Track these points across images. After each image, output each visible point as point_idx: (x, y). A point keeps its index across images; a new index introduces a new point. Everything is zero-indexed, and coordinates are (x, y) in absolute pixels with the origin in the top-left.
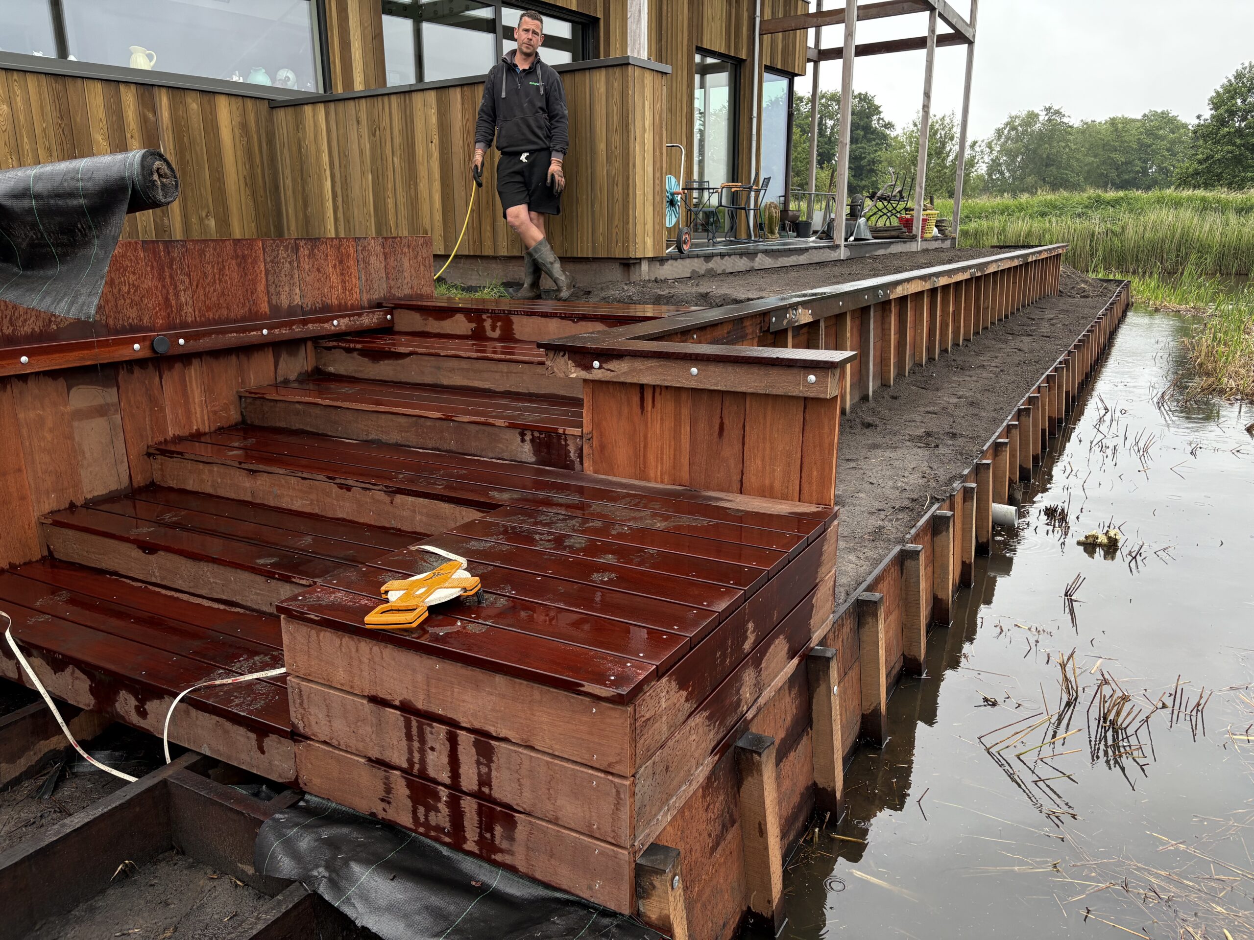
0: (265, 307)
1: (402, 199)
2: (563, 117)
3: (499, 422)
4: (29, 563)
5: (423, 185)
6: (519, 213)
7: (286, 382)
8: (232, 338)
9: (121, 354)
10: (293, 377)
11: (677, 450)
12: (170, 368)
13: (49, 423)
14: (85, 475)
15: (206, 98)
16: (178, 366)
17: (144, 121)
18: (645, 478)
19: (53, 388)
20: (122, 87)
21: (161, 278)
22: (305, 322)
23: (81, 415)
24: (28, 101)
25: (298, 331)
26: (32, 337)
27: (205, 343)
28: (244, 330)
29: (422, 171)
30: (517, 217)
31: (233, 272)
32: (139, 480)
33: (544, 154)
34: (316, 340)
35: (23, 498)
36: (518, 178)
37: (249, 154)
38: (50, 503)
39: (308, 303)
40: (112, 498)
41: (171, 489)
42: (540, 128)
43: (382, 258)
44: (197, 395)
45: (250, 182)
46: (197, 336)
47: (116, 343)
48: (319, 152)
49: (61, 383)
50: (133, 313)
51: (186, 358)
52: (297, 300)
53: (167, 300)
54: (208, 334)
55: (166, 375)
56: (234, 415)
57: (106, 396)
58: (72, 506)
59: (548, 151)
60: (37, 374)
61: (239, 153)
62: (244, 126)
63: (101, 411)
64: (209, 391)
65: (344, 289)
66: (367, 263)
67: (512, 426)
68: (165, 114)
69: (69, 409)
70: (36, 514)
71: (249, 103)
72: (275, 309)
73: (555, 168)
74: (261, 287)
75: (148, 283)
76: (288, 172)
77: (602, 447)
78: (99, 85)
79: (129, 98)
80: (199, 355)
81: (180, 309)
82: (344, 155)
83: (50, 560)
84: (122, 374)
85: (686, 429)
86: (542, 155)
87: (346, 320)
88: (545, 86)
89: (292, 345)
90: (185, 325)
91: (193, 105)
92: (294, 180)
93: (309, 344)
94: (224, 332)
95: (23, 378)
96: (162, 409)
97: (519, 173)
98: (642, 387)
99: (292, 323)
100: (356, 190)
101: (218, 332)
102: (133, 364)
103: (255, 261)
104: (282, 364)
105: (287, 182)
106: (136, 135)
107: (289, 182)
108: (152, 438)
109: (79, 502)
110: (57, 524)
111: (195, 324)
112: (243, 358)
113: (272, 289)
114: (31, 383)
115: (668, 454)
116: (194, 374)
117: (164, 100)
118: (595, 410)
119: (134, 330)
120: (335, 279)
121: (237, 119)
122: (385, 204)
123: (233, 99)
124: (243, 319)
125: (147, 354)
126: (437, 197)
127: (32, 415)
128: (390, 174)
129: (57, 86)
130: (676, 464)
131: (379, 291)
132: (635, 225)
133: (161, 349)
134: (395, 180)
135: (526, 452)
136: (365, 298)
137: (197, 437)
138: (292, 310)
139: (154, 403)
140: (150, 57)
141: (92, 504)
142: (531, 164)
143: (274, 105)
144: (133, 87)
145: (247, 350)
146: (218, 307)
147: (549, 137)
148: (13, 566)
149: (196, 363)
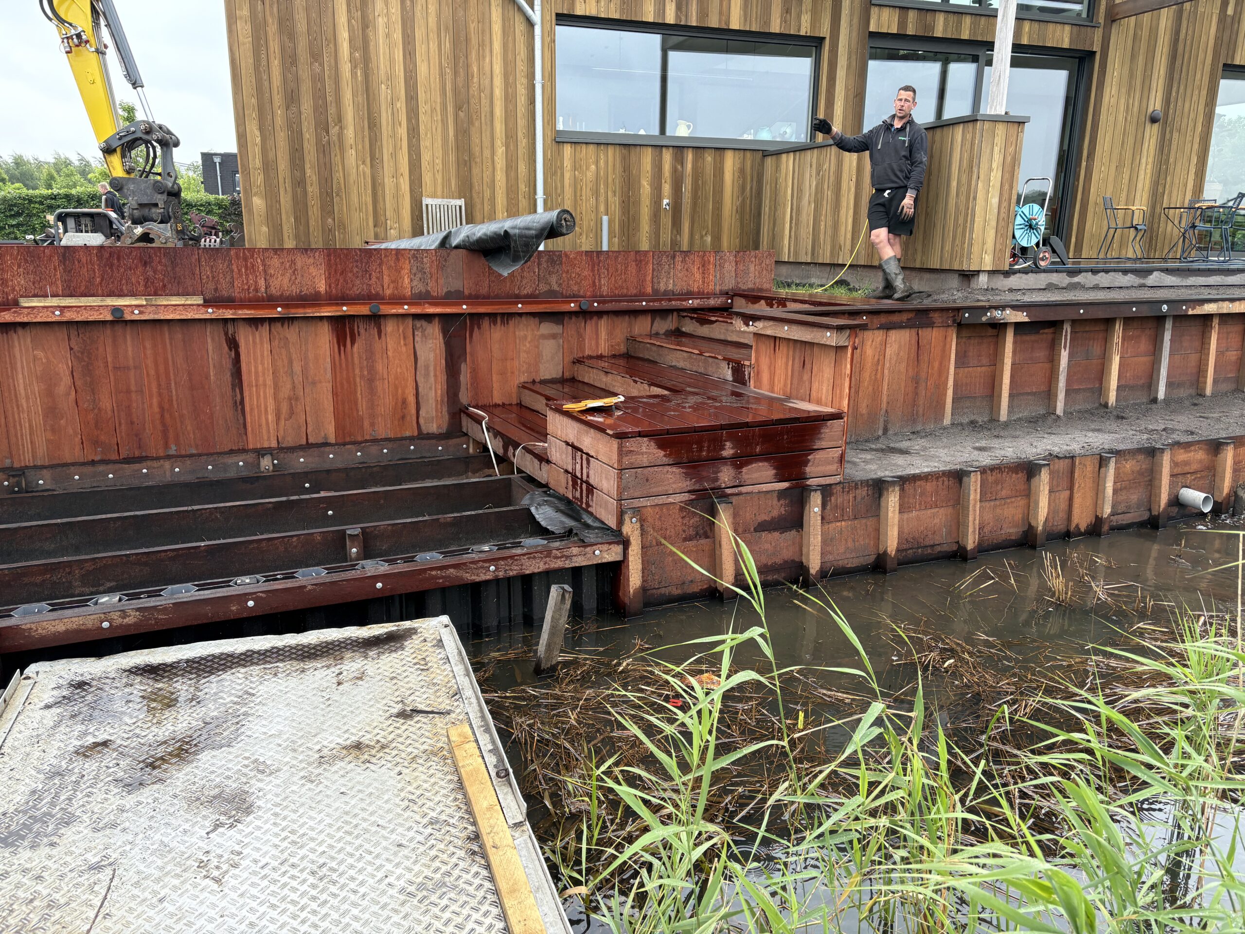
0: (649, 290)
1: (829, 223)
2: (921, 162)
3: (720, 357)
4: (511, 405)
5: (843, 212)
6: (881, 234)
7: (657, 334)
8: (624, 305)
9: (564, 308)
10: (662, 331)
11: (786, 375)
12: (591, 319)
13: (529, 339)
14: (542, 367)
15: (718, 153)
16: (595, 318)
17: (674, 171)
18: (773, 392)
19: (534, 322)
20: (664, 150)
21: (593, 271)
22: (670, 300)
23: (544, 337)
24: (607, 162)
25: (665, 305)
26: (527, 296)
27: (608, 307)
28: (632, 301)
29: (844, 204)
30: (878, 236)
31: (632, 268)
32: (567, 375)
33: (902, 190)
34: (679, 310)
35: (512, 373)
36: (882, 209)
37: (743, 189)
38: (523, 378)
39: (677, 289)
40: (553, 381)
41: (583, 383)
42: (901, 171)
43: (734, 264)
44: (603, 335)
45: (741, 211)
46: (604, 302)
47: (563, 302)
48: (786, 187)
49: (537, 320)
50: (575, 288)
51: (600, 314)
52: (671, 287)
53: (594, 282)
54: (612, 301)
55: (588, 322)
56: (623, 349)
57: (556, 329)
58: (534, 382)
59: (905, 188)
60: (527, 314)
61: (736, 189)
62: (742, 171)
63: (554, 336)
64: (610, 334)
65: (704, 282)
66: (722, 266)
67: (725, 359)
68: (689, 166)
69: (539, 333)
70: (517, 382)
71: (748, 154)
72: (656, 292)
73: (908, 201)
74: (649, 278)
75: (586, 273)
76: (767, 202)
77: (758, 373)
78: (650, 149)
79: (667, 157)
80: (607, 313)
81: (600, 288)
82: (800, 190)
83: (520, 405)
84: (566, 319)
85: (790, 363)
86: (900, 191)
87: (698, 301)
88: (910, 141)
89: (663, 313)
90: (602, 296)
91: (709, 158)
92: (770, 208)
93: (675, 314)
94: (620, 301)
95: (520, 315)
96: (584, 340)
97: (882, 205)
98: (775, 337)
99: (662, 300)
100: (804, 217)
101: (616, 301)
102: (571, 314)
103: (647, 263)
104: (656, 324)
105: (766, 209)
106: (668, 181)
107: (767, 209)
108: (577, 355)
109: (537, 380)
110: (524, 387)
111: (607, 296)
112: (632, 318)
113: (655, 280)
114: (524, 318)
115: (783, 377)
116: (603, 324)
117: (690, 156)
118: (757, 352)
119: (574, 297)
120: (698, 276)
121: (738, 166)
122: (819, 225)
123: (737, 152)
124: (635, 296)
125: (577, 309)
126: (850, 220)
127: (522, 333)
128: (825, 203)
129: (625, 151)
130: (785, 385)
131: (729, 284)
132: (971, 245)
133: (584, 307)
134: (827, 208)
135: (729, 375)
136: (718, 288)
137: (600, 357)
138: (666, 293)
139: (580, 336)
140: (689, 127)
141: (544, 382)
142: (891, 198)
143: (765, 154)
144: (671, 149)
145: (635, 313)
146: (622, 287)
147: (907, 178)
148: (504, 404)
149: (605, 319)
